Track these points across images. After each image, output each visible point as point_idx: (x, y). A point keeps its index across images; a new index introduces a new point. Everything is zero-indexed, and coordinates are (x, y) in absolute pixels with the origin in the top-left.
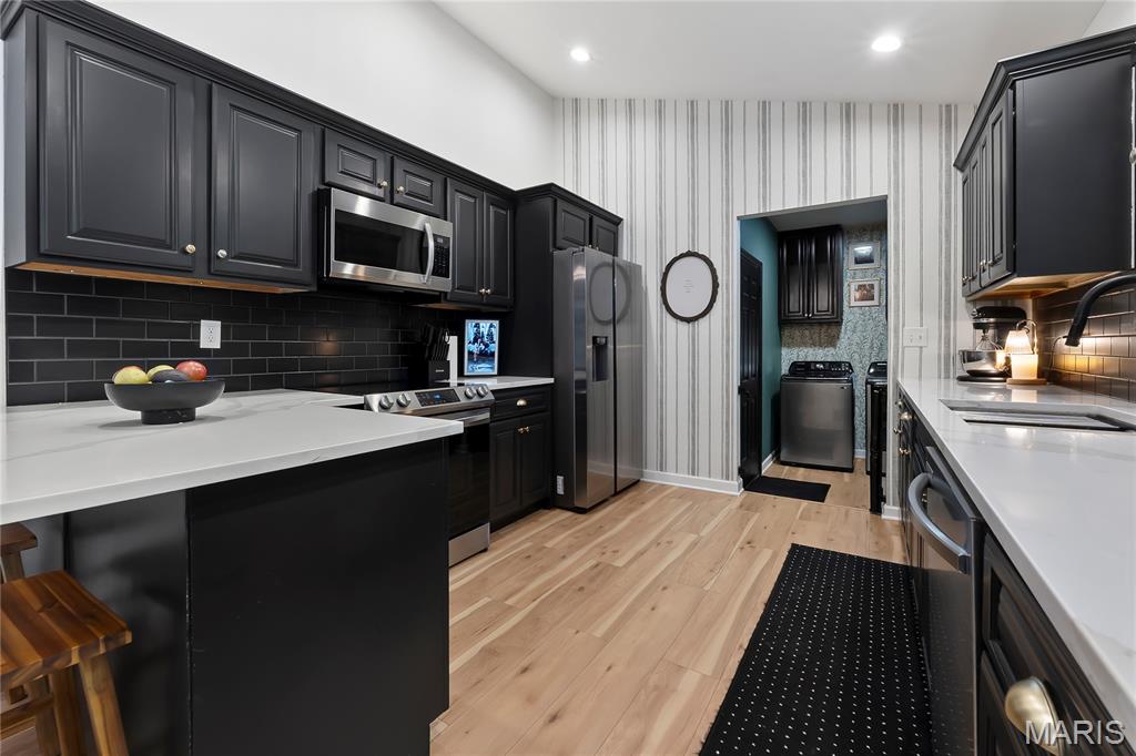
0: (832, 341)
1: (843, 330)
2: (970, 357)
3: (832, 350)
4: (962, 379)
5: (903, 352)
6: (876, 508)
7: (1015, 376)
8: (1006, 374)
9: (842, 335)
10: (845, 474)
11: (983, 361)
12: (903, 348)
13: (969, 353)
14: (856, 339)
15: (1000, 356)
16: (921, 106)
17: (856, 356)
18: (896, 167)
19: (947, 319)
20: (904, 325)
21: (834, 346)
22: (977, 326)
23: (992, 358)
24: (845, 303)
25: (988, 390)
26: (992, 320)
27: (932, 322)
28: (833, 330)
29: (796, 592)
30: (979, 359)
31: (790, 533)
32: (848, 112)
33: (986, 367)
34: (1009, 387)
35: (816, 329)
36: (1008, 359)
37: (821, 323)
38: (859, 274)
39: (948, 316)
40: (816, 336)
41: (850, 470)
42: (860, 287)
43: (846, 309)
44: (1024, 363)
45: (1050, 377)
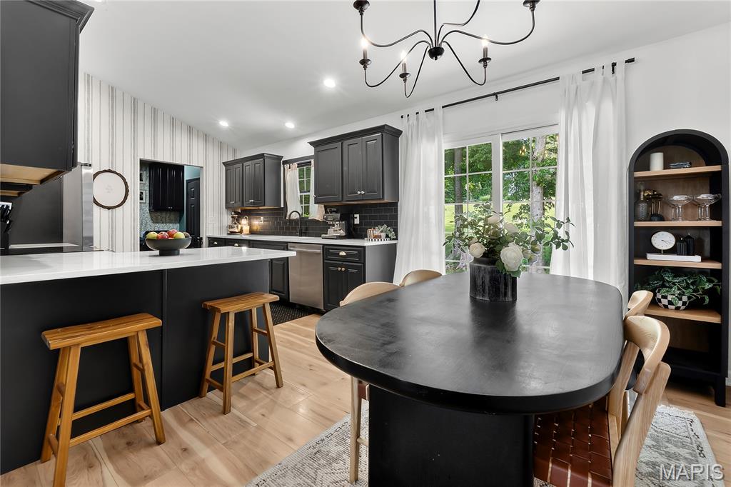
2: (230, 227)
4: (229, 233)
7: (244, 232)
8: (241, 231)
11: (235, 228)
12: (208, 224)
13: (231, 225)
15: (239, 228)
18: (206, 157)
20: (208, 216)
22: (232, 217)
23: (237, 227)
26: (236, 216)
27: (216, 215)
32: (190, 129)
33: (237, 230)
34: (243, 234)
36: (242, 228)
39: (221, 213)
44: (246, 229)
45: (252, 232)
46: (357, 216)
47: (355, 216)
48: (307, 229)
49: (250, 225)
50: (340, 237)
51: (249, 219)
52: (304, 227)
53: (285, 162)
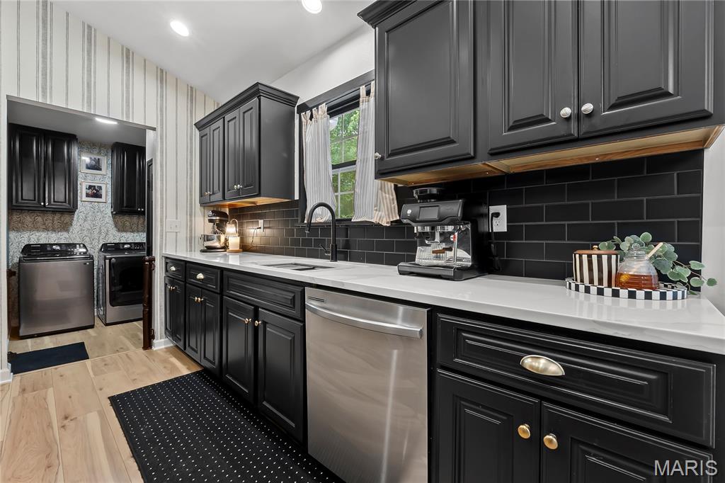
0: (66, 227)
1: (75, 219)
2: (207, 238)
3: (65, 234)
4: (203, 251)
5: (166, 235)
6: (148, 344)
7: (231, 248)
8: (225, 247)
9: (74, 223)
10: (89, 330)
11: (215, 241)
12: (166, 233)
13: (208, 236)
14: (87, 225)
15: (223, 238)
16: (177, 79)
17: (87, 239)
18: (161, 111)
19: (191, 215)
20: (166, 217)
21: (67, 231)
22: (211, 221)
23: (219, 239)
24: (79, 199)
25: (216, 257)
26: (218, 218)
27: (183, 217)
28: (66, 218)
29: (147, 431)
30: (212, 240)
31: (98, 392)
32: (128, 55)
33: (217, 244)
34: (228, 254)
35: (50, 216)
36: (226, 240)
37: (54, 211)
38: (90, 177)
39: (191, 214)
40: (49, 223)
41: (92, 327)
42: (90, 187)
43: (79, 203)
44: (234, 241)
45: (245, 248)
46: (502, 209)
47: (493, 209)
48: (347, 245)
49: (241, 234)
50: (460, 274)
51: (241, 225)
52: (341, 240)
53: (303, 108)
